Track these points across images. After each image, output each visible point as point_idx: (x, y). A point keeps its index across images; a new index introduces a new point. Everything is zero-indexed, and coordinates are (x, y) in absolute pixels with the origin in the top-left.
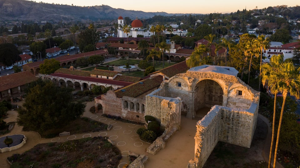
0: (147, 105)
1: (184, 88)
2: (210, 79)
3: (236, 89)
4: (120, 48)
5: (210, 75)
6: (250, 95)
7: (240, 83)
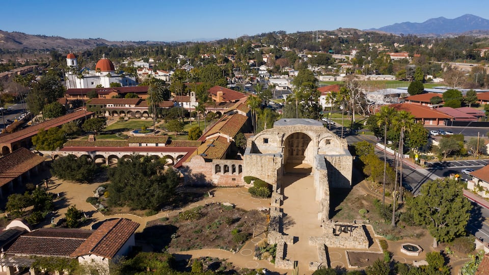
0: (245, 166)
1: (272, 144)
2: (299, 132)
3: (325, 139)
4: (109, 106)
5: (299, 128)
6: (338, 142)
7: (328, 132)
